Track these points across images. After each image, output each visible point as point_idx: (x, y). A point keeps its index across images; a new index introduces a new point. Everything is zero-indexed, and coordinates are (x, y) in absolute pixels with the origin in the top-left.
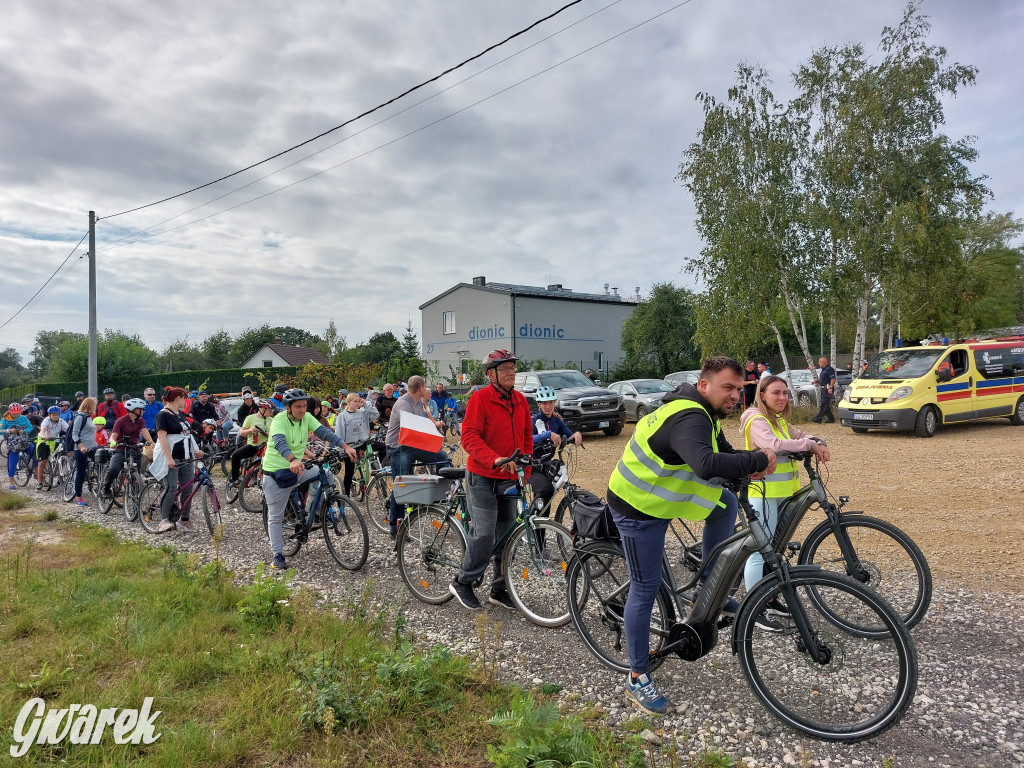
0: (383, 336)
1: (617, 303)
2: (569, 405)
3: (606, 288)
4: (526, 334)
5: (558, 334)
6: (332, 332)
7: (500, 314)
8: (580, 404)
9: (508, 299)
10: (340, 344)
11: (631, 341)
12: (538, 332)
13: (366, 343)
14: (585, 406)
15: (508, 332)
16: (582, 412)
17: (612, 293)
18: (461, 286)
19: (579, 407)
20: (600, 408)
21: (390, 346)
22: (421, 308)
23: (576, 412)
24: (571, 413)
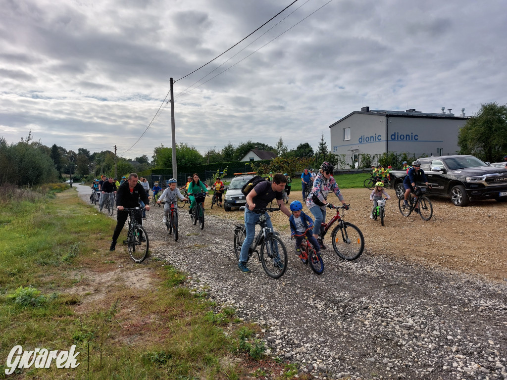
0: (304, 145)
1: (451, 118)
2: (475, 179)
3: (443, 110)
4: (395, 139)
5: (415, 138)
6: (281, 144)
7: (379, 127)
8: (484, 179)
9: (384, 119)
10: (285, 149)
11: (465, 140)
12: (402, 137)
13: (295, 149)
14: (487, 180)
15: (384, 138)
16: (486, 184)
17: (447, 112)
18: (354, 113)
19: (483, 181)
20: (500, 182)
21: (307, 150)
22: (330, 127)
23: (481, 185)
24: (477, 186)
